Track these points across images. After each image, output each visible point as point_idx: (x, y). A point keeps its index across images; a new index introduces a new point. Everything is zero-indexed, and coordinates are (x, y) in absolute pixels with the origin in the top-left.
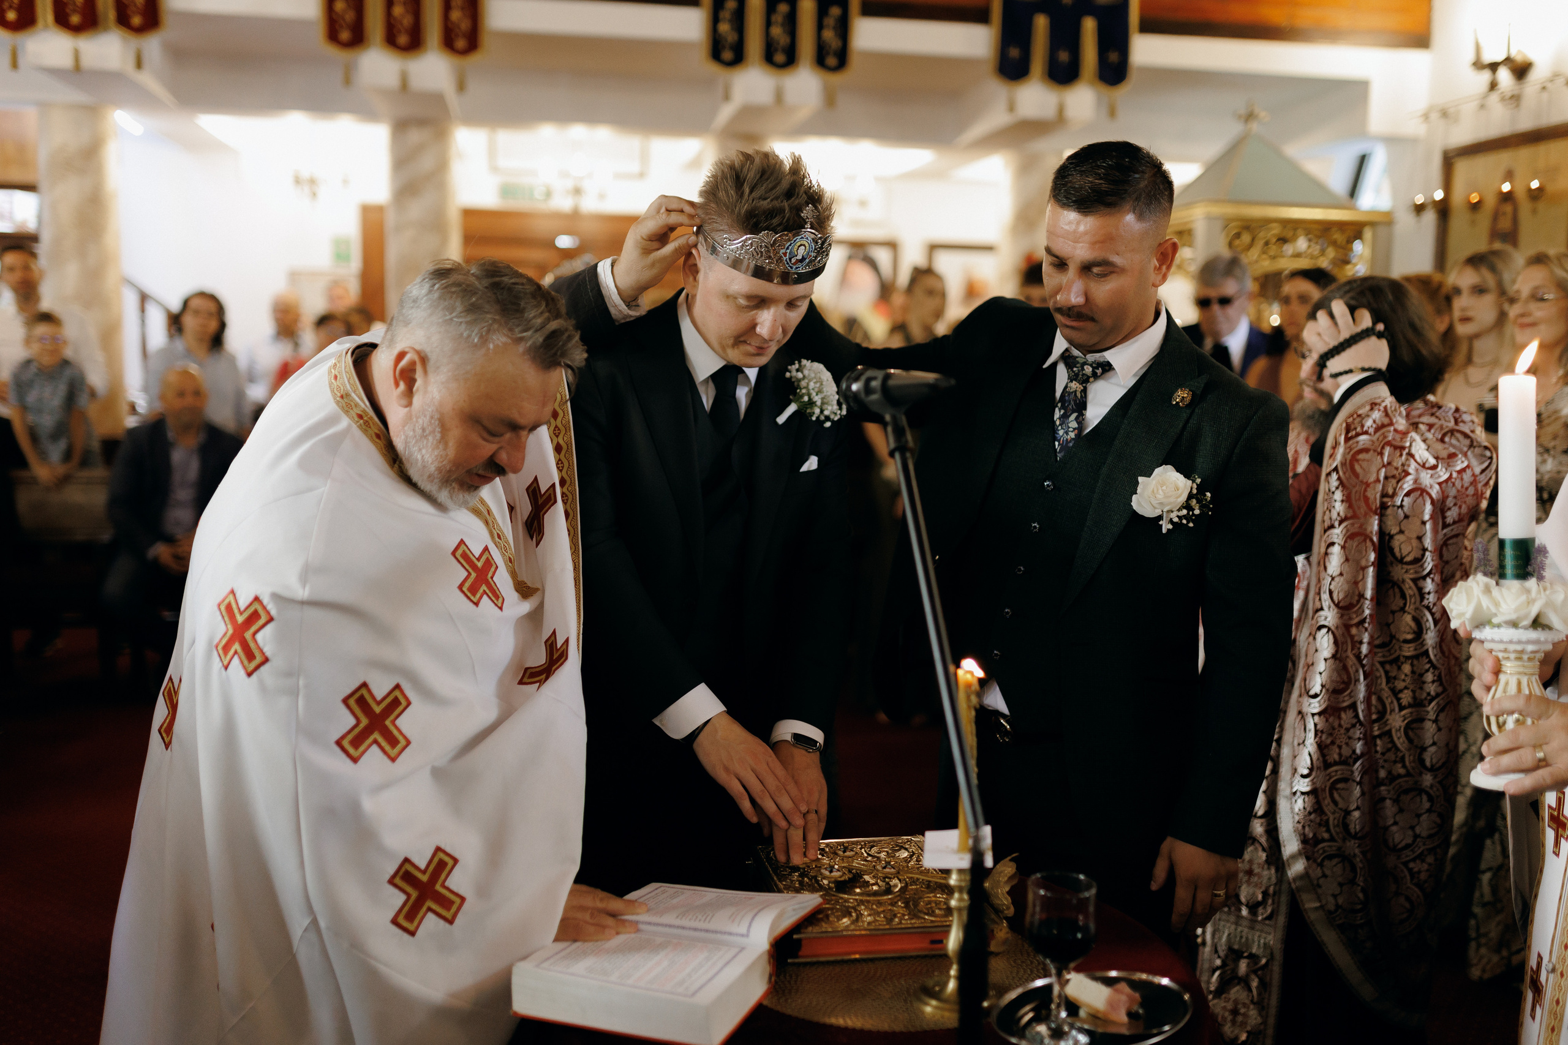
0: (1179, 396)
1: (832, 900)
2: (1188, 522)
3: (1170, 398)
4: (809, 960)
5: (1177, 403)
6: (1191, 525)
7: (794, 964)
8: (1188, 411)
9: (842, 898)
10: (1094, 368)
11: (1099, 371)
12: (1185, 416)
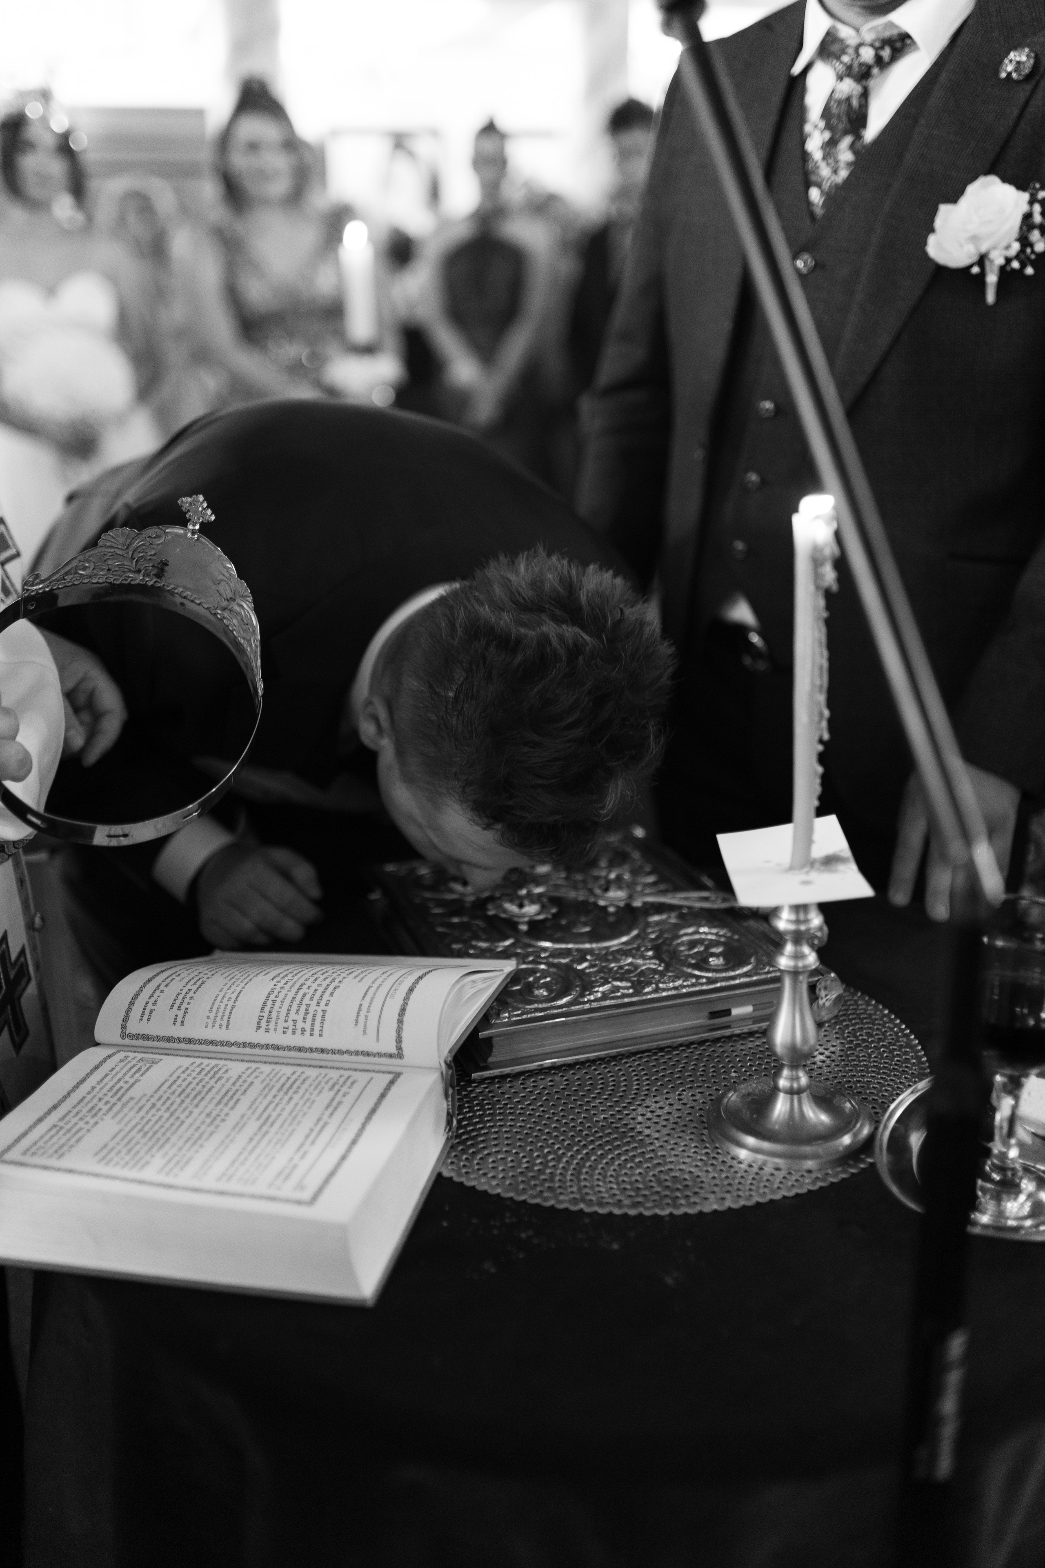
0: (1011, 61)
1: (528, 955)
2: (1023, 266)
3: (997, 72)
4: (507, 1070)
5: (1009, 74)
6: (1029, 271)
7: (482, 1081)
8: (1028, 87)
9: (545, 950)
10: (877, 49)
11: (886, 53)
12: (1022, 95)
